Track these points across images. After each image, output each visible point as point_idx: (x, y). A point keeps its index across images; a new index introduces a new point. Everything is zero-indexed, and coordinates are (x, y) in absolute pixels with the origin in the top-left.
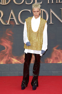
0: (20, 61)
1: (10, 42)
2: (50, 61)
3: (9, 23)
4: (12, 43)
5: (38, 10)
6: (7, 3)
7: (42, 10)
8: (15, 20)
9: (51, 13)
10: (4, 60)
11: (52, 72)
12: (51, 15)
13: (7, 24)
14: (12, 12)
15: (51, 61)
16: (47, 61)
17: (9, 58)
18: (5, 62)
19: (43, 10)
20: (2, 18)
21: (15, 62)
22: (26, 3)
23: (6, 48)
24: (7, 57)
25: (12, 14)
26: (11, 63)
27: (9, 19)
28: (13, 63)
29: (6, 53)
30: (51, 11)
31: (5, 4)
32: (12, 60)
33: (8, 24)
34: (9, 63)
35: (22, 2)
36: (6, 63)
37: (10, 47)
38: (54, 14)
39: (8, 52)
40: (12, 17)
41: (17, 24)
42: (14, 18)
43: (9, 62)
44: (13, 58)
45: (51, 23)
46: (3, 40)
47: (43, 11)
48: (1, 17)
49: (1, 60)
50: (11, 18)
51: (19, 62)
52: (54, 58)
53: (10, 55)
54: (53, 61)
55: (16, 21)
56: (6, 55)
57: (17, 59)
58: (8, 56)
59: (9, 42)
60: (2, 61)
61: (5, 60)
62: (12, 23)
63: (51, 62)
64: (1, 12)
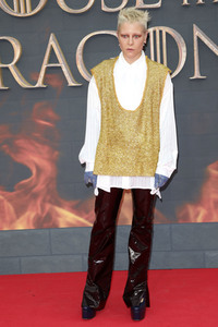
0: (87, 219)
1: (47, 148)
2: (197, 215)
3: (44, 83)
4: (56, 153)
5: (139, 33)
6: (33, 9)
7: (161, 32)
8: (64, 70)
9: (195, 39)
10: (27, 214)
11: (207, 253)
12: (196, 48)
13: (37, 86)
14: (52, 42)
15: (199, 215)
16: (186, 216)
17: (48, 206)
18: (31, 223)
19: (165, 30)
20: (16, 64)
21: (68, 223)
22: (104, 8)
23: (34, 172)
24: (39, 202)
25: (52, 50)
26: (56, 226)
27: (44, 67)
28: (62, 225)
29: (35, 190)
30: (197, 33)
31: (29, 14)
32: (58, 215)
33: (40, 84)
34: (45, 225)
35: (89, 6)
36: (34, 224)
37: (47, 166)
38: (206, 41)
39: (43, 186)
40: (53, 58)
41: (71, 83)
42: (62, 63)
43: (46, 222)
44: (60, 206)
45: (197, 75)
46: (21, 142)
47: (167, 33)
48: (15, 61)
49: (18, 217)
50: (49, 62)
51: (82, 220)
52: (212, 205)
53: (48, 198)
54: (209, 215)
55: (67, 75)
56: (35, 196)
57: (76, 209)
58: (44, 201)
59: (45, 150)
60: (21, 218)
61: (33, 215)
62: (54, 83)
63: (199, 220)
64: (13, 43)
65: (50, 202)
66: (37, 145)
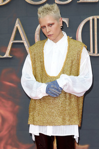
1: (10, 103)
4: (17, 107)
6: (4, 1)
13: (5, 56)
14: (18, 25)
17: (9, 148)
25: (17, 30)
27: (11, 43)
31: (1, 4)
33: (7, 55)
39: (6, 133)
40: (18, 36)
42: (24, 40)
50: (15, 39)
53: (10, 141)
58: (6, 144)
59: (9, 104)
65: (11, 145)
66: (3, 100)
